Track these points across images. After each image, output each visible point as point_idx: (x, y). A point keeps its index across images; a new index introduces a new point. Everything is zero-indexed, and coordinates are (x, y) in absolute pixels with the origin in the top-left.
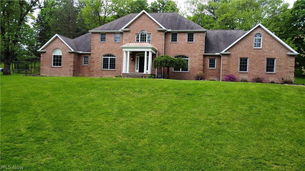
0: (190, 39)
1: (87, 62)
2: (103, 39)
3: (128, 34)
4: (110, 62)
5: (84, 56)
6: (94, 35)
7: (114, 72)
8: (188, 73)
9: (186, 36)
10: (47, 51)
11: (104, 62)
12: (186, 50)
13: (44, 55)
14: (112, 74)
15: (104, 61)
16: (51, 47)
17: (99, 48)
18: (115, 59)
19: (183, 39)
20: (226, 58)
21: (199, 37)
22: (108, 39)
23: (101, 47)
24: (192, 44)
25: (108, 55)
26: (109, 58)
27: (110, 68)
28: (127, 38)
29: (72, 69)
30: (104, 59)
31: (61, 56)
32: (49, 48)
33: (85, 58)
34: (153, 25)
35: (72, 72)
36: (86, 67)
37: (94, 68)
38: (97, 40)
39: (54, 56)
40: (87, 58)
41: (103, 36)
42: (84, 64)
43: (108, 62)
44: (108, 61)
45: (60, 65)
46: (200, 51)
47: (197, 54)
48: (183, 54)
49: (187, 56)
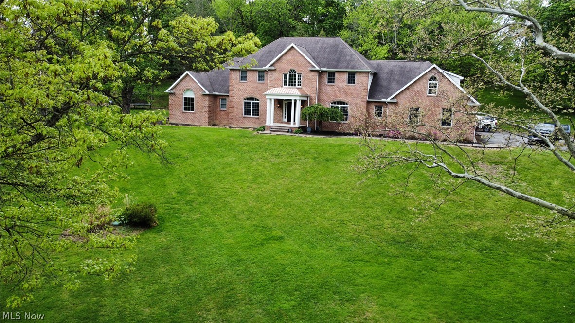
0: (351, 80)
1: (225, 106)
2: (244, 78)
3: (273, 73)
4: (253, 108)
5: (221, 97)
6: (232, 72)
7: (257, 120)
8: (347, 123)
9: (345, 77)
10: (177, 93)
11: (245, 107)
12: (345, 95)
13: (173, 97)
14: (255, 122)
15: (245, 105)
16: (181, 88)
17: (239, 90)
18: (258, 103)
19: (341, 80)
20: (392, 107)
21: (362, 78)
22: (250, 78)
23: (241, 88)
24: (353, 87)
25: (250, 99)
26: (252, 101)
27: (253, 115)
28: (273, 78)
29: (207, 115)
30: (245, 103)
31: (193, 98)
32: (178, 87)
33: (223, 101)
34: (305, 62)
35: (207, 119)
36: (223, 112)
37: (234, 115)
38: (237, 79)
39: (185, 99)
40: (224, 101)
41: (244, 74)
42: (222, 108)
43: (250, 108)
44: (250, 105)
45: (193, 109)
46: (362, 97)
47: (359, 100)
48: (341, 99)
49: (346, 102)
